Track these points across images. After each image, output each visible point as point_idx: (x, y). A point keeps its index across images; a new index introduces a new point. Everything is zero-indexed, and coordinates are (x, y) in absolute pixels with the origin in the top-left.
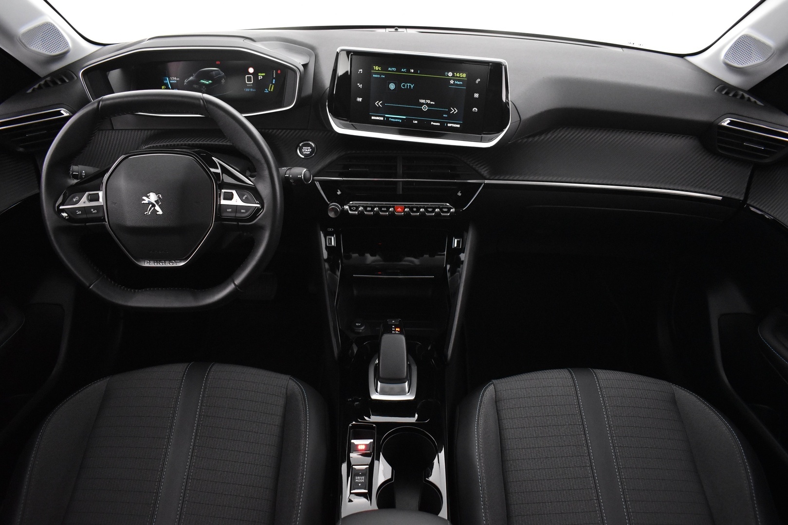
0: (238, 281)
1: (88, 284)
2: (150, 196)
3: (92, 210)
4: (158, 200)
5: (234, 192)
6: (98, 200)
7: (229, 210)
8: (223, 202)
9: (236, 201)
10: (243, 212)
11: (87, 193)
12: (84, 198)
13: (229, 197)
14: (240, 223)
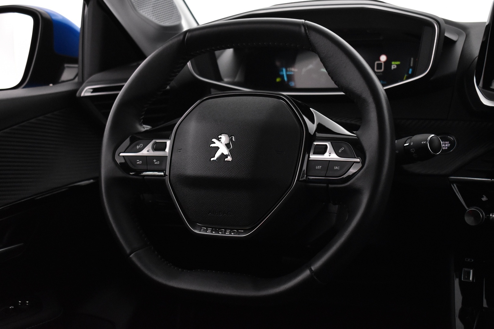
0: (315, 267)
1: (128, 251)
2: (221, 138)
3: (155, 161)
4: (229, 143)
5: (328, 144)
6: (164, 149)
7: (319, 167)
8: (313, 157)
9: (330, 155)
10: (336, 170)
11: (154, 141)
12: (149, 146)
13: (322, 150)
14: (330, 186)
